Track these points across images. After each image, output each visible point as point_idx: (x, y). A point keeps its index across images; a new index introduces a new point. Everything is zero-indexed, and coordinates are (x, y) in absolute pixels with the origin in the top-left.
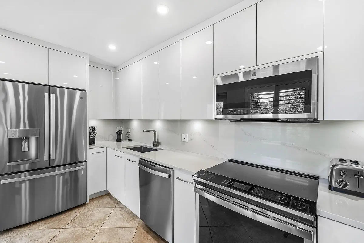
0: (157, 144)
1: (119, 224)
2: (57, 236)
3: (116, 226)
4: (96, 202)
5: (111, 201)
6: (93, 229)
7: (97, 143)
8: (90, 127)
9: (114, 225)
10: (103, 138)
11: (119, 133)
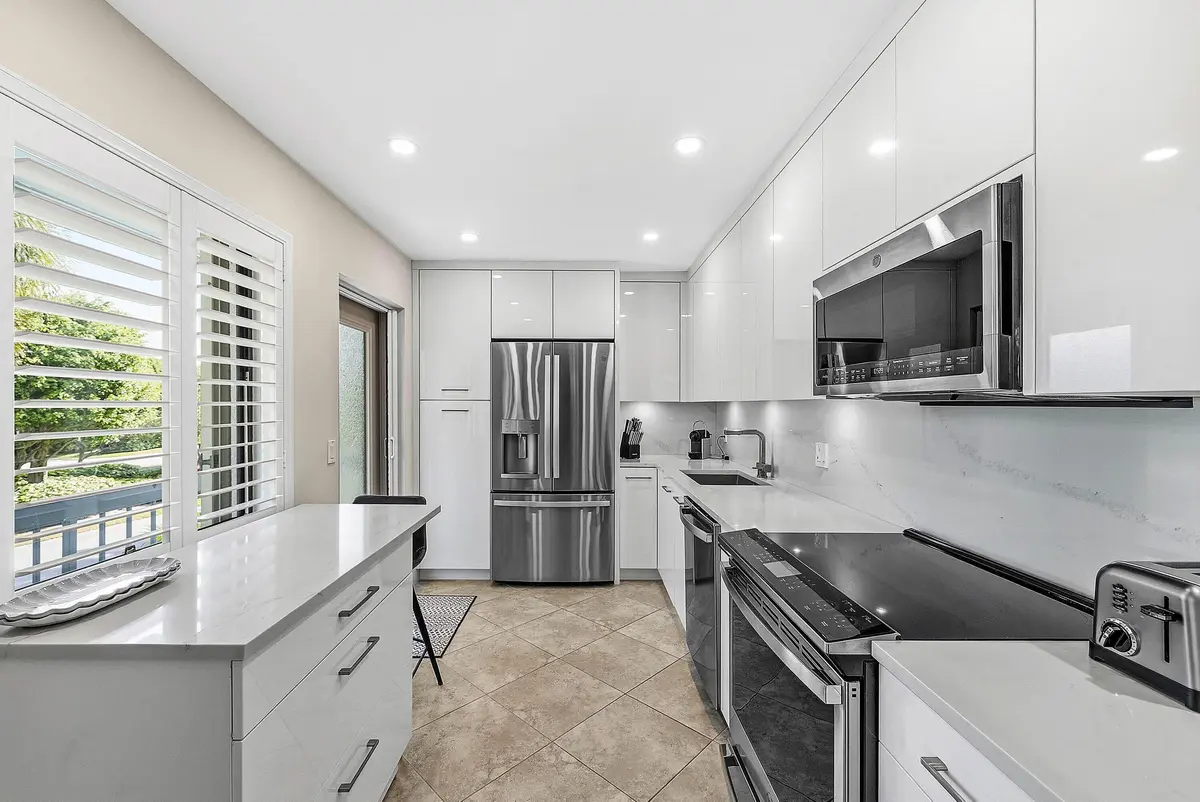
0: (765, 470)
1: (649, 638)
2: (550, 614)
3: (642, 640)
4: (631, 588)
5: (661, 597)
6: (602, 628)
7: (644, 458)
8: (630, 420)
9: (640, 637)
10: (664, 448)
11: (697, 437)
